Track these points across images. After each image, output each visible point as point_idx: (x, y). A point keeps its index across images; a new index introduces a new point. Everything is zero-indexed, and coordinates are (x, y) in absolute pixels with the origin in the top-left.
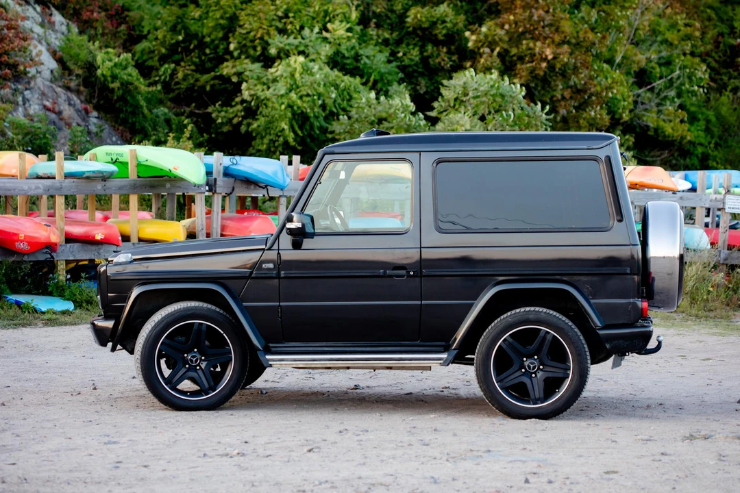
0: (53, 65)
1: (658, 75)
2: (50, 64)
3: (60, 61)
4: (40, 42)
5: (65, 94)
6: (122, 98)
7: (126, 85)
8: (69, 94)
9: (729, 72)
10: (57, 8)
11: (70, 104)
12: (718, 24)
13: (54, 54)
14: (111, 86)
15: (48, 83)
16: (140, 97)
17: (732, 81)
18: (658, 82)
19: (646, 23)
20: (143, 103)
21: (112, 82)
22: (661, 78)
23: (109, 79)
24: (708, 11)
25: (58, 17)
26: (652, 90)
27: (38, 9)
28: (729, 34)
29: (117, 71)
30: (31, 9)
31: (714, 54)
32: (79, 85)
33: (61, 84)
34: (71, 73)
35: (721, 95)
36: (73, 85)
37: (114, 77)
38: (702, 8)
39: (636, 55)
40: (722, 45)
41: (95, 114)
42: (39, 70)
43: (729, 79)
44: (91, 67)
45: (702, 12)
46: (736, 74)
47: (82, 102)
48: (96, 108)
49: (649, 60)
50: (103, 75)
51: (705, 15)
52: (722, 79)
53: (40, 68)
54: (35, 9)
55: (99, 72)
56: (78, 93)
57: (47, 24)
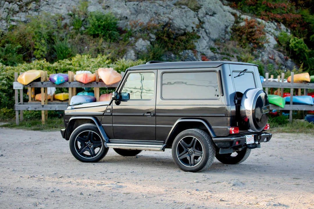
0: (276, 43)
2: (273, 41)
3: (278, 41)
4: (271, 35)
5: (278, 53)
6: (299, 54)
7: (300, 50)
8: (280, 53)
10: (283, 23)
11: (279, 56)
13: (277, 39)
14: (295, 50)
15: (272, 49)
16: (305, 54)
20: (306, 56)
21: (296, 48)
23: (294, 47)
25: (283, 27)
27: (276, 24)
29: (297, 45)
30: (272, 24)
32: (284, 50)
33: (277, 49)
34: (281, 45)
36: (282, 50)
37: (296, 47)
41: (290, 60)
42: (269, 45)
44: (288, 43)
47: (285, 55)
48: (291, 58)
50: (292, 46)
53: (270, 44)
54: (274, 24)
55: (290, 45)
56: (283, 52)
57: (278, 29)
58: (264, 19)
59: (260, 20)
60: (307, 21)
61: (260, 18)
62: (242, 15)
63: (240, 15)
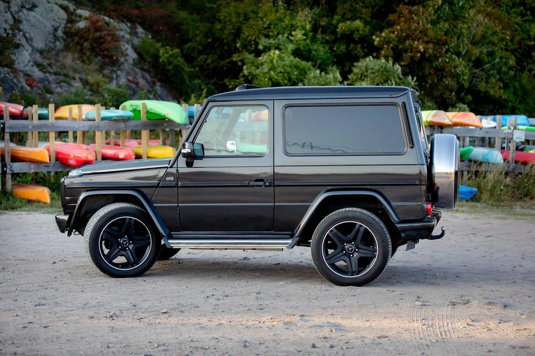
0: (135, 56)
1: (487, 61)
2: (132, 55)
3: (139, 54)
4: (128, 43)
5: (141, 73)
6: (174, 75)
7: (177, 67)
8: (144, 73)
9: (528, 61)
10: (140, 24)
11: (143, 78)
12: (521, 33)
13: (135, 49)
14: (168, 68)
15: (131, 67)
16: (184, 74)
17: (529, 65)
18: (487, 66)
19: (479, 32)
20: (186, 77)
21: (169, 65)
22: (488, 63)
23: (167, 64)
24: (516, 26)
25: (140, 30)
26: (483, 70)
27: (129, 25)
28: (528, 39)
29: (171, 59)
30: (124, 25)
31: (519, 50)
32: (149, 67)
33: (139, 67)
34: (145, 60)
35: (522, 73)
36: (146, 67)
37: (170, 63)
38: (512, 24)
39: (473, 50)
40: (523, 45)
41: (159, 84)
42: (126, 59)
43: (528, 64)
44: (156, 57)
45: (512, 26)
46: (531, 61)
47: (151, 77)
48: (160, 81)
49: (481, 52)
50: (163, 62)
51: (514, 28)
52: (523, 64)
53: (127, 58)
54: (127, 25)
55: (161, 60)
56: (148, 71)
57: (134, 33)
58: (112, 16)
59: (107, 19)
60: (177, 21)
61: (104, 15)
62: (77, 9)
63: (75, 10)
